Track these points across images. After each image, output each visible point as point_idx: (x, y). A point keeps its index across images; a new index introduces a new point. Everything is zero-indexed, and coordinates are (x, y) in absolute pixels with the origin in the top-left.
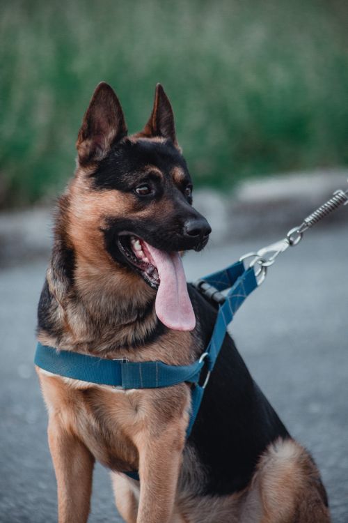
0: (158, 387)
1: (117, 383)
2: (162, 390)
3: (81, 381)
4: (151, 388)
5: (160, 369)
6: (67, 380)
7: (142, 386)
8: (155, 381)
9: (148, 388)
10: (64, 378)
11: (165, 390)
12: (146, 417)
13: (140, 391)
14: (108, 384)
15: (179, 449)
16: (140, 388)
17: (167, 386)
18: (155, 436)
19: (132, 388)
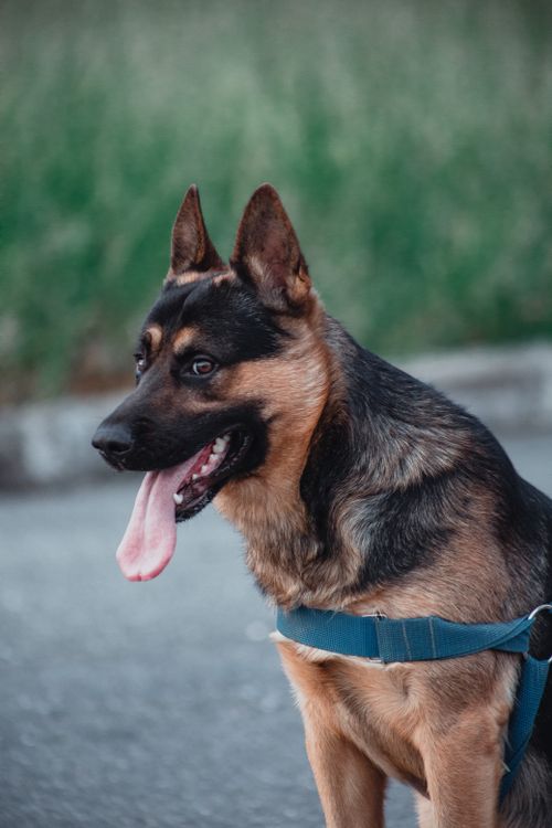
0: (437, 659)
1: (372, 652)
2: (444, 664)
3: (320, 651)
4: (426, 660)
5: (438, 629)
6: (302, 648)
7: (410, 657)
8: (431, 649)
9: (421, 660)
10: (298, 645)
11: (451, 664)
12: (420, 704)
13: (407, 665)
14: (359, 655)
15: (489, 751)
16: (407, 660)
17: (452, 657)
18: (440, 732)
19: (394, 661)
